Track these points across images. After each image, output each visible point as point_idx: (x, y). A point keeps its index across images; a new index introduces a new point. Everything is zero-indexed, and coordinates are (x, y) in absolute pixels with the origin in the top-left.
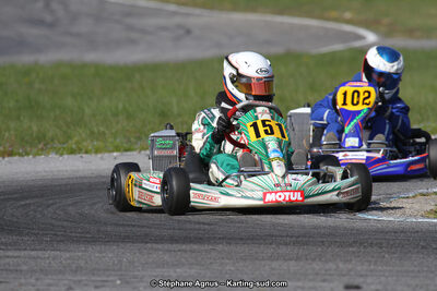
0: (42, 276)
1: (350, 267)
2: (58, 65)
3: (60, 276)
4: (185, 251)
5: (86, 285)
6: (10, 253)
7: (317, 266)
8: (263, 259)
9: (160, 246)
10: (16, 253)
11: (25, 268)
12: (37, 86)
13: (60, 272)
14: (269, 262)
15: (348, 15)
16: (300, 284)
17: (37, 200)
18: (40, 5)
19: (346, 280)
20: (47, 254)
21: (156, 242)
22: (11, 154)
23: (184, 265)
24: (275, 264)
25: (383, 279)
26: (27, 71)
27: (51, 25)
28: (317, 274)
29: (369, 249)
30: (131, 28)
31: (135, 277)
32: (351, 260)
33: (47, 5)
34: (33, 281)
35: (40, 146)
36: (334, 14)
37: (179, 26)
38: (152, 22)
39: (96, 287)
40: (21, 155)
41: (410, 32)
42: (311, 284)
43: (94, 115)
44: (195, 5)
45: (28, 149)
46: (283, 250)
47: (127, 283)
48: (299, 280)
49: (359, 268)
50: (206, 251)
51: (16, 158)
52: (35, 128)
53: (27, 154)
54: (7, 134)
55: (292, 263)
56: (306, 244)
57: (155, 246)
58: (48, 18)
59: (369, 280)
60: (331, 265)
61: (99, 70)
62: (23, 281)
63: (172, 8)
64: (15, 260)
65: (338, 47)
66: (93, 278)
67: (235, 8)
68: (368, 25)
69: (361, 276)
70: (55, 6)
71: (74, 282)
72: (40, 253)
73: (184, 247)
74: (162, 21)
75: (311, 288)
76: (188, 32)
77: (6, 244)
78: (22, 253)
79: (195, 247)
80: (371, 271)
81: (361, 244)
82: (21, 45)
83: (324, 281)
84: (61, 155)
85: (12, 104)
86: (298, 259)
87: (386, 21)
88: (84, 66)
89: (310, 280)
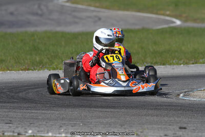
0: (48, 121)
1: (180, 119)
2: (46, 32)
3: (56, 122)
4: (108, 112)
5: (67, 125)
6: (33, 111)
7: (166, 119)
8: (142, 116)
9: (97, 109)
10: (36, 112)
11: (40, 117)
12: (37, 41)
13: (56, 120)
14: (145, 117)
15: (168, 13)
16: (160, 126)
17: (41, 89)
18: (36, 7)
19: (179, 125)
20: (49, 112)
21: (95, 107)
22: (28, 70)
23: (108, 117)
24: (147, 118)
25: (195, 125)
26: (33, 35)
27: (41, 15)
28: (166, 122)
29: (187, 112)
30: (75, 17)
31: (88, 122)
32: (180, 117)
33: (39, 7)
34: (44, 123)
35: (40, 66)
36: (162, 12)
37: (96, 16)
38: (84, 14)
39: (72, 126)
40: (32, 70)
41: (195, 20)
42: (164, 126)
43: (63, 53)
44: (102, 7)
45: (35, 68)
46: (150, 112)
47: (85, 125)
48: (159, 125)
49: (184, 120)
50: (117, 112)
51: (31, 71)
52: (38, 59)
53: (35, 69)
54: (26, 61)
55: (155, 117)
56: (160, 109)
57: (95, 109)
58: (40, 12)
59: (189, 125)
60: (172, 119)
61: (63, 34)
62: (40, 123)
63: (92, 8)
64: (36, 114)
65: (165, 26)
66: (70, 122)
67: (119, 9)
68: (177, 17)
69: (186, 123)
70: (42, 7)
71: (63, 124)
72: (46, 111)
73: (107, 110)
74: (88, 14)
75: (164, 128)
76: (100, 19)
77: (31, 107)
78: (38, 111)
79: (112, 110)
80: (190, 121)
81: (184, 110)
82: (29, 23)
83: (170, 125)
84: (50, 70)
85: (28, 48)
86: (157, 116)
87: (184, 15)
88: (57, 33)
89: (164, 125)
